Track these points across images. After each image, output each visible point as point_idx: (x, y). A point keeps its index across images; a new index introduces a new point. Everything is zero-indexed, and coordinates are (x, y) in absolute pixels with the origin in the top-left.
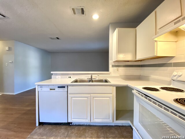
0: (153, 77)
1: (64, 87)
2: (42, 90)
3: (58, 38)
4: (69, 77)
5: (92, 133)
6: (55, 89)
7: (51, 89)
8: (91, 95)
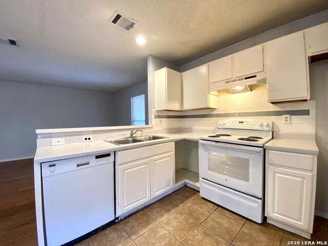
0: (196, 127)
1: (109, 155)
2: (54, 173)
3: (13, 42)
4: (86, 139)
5: (158, 212)
6: (88, 164)
7: (78, 166)
8: (151, 158)
